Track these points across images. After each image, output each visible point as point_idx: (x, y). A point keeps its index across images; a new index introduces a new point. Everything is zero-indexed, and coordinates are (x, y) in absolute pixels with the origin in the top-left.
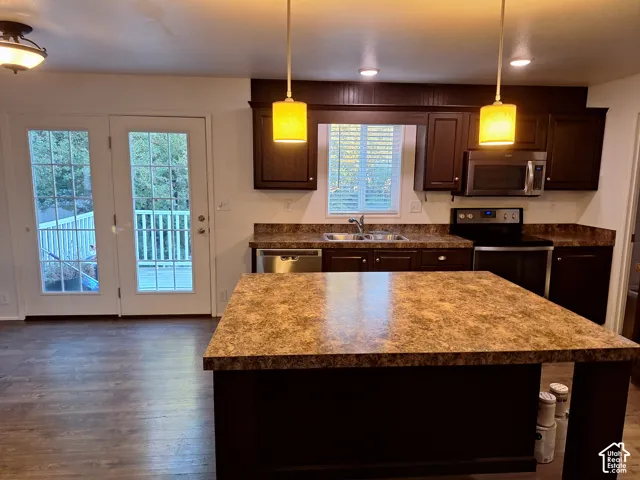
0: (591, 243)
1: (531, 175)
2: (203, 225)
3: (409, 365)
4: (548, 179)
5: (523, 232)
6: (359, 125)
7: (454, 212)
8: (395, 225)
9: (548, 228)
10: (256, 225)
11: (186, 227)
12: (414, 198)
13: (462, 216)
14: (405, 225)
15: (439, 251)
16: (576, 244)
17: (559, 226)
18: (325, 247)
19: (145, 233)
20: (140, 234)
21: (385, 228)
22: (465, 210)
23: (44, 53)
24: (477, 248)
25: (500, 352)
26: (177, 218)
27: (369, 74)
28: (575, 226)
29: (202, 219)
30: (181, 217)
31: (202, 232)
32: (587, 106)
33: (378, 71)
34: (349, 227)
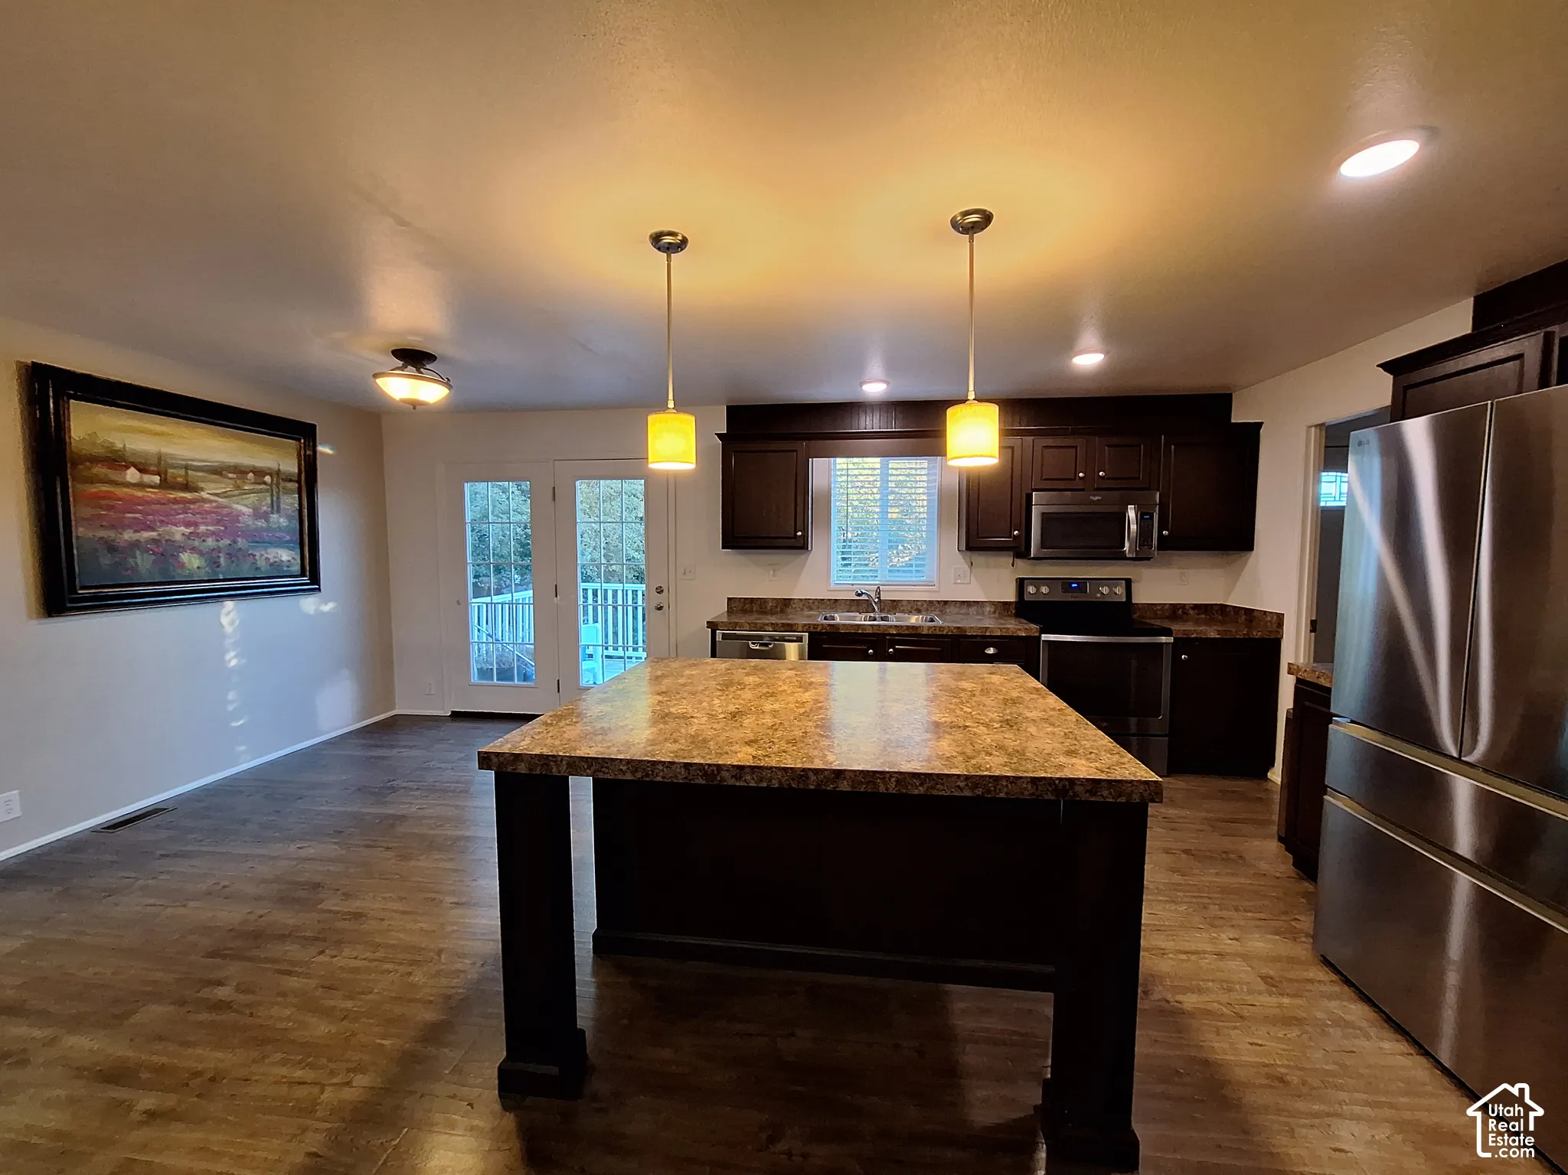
0: (1240, 632)
1: (1134, 527)
2: (661, 599)
3: (764, 785)
4: (1165, 533)
5: (1135, 616)
6: (878, 460)
7: (1021, 584)
8: (931, 602)
9: (1177, 612)
10: (729, 599)
11: (640, 602)
12: (959, 561)
13: (1031, 589)
14: (946, 602)
15: (985, 640)
16: (1213, 635)
17: (1196, 607)
18: (812, 629)
19: (590, 608)
20: (585, 608)
21: (916, 607)
22: (1037, 582)
23: (447, 384)
24: (1044, 637)
25: (909, 773)
26: (630, 593)
27: (875, 389)
28: (1223, 608)
29: (660, 591)
30: (635, 592)
31: (660, 608)
32: (1233, 421)
33: (887, 383)
34: (860, 604)
